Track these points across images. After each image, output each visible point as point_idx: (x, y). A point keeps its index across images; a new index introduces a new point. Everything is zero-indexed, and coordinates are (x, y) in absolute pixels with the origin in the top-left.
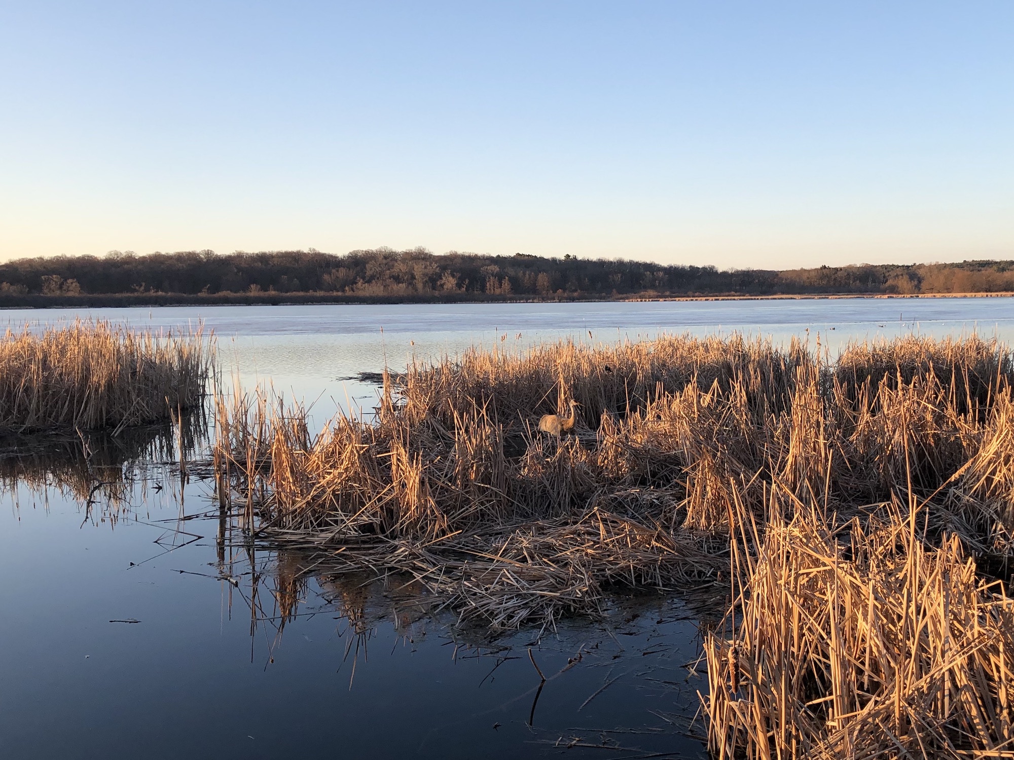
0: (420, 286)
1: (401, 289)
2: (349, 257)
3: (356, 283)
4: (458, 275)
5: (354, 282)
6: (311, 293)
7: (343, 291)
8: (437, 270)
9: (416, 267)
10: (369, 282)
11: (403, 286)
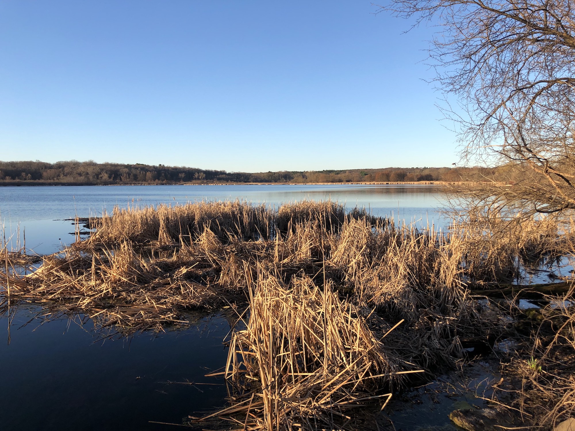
0: (91, 178)
1: (82, 179)
2: (56, 164)
3: (60, 176)
4: (109, 172)
5: (59, 176)
6: (37, 181)
7: (54, 180)
8: (99, 171)
9: (89, 169)
10: (66, 176)
11: (82, 178)
